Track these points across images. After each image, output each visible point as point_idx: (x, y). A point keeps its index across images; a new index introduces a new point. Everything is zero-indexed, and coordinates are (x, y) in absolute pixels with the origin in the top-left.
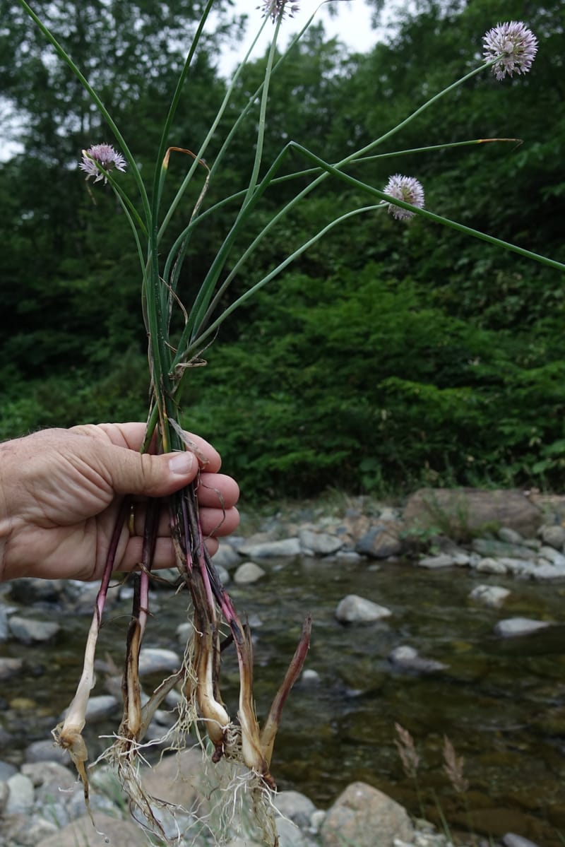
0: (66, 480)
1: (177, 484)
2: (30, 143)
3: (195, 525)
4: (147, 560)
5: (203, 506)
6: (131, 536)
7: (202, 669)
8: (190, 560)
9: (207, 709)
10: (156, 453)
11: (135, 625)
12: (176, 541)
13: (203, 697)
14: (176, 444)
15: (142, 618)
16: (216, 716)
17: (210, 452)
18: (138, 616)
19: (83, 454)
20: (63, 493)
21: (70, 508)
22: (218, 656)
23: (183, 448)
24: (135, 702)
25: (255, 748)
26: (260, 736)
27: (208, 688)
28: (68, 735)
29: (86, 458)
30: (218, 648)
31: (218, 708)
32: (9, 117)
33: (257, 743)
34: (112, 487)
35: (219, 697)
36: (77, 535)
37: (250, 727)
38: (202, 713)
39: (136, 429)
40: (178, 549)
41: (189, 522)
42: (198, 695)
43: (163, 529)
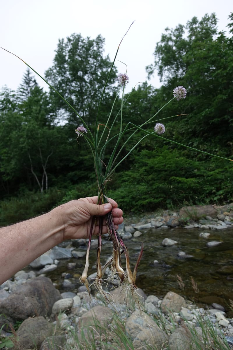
0: (78, 214)
1: (107, 212)
2: (70, 120)
3: (112, 222)
4: (100, 232)
5: (114, 217)
6: (96, 226)
7: (116, 259)
8: (111, 231)
9: (118, 269)
10: (101, 204)
11: (99, 249)
12: (107, 227)
13: (117, 266)
14: (106, 201)
15: (100, 247)
16: (121, 271)
17: (115, 203)
18: (99, 247)
19: (82, 206)
20: (77, 217)
21: (79, 221)
22: (120, 255)
23: (108, 202)
24: (100, 269)
25: (131, 278)
26: (132, 275)
27: (118, 264)
28: (83, 279)
29: (83, 207)
30: (120, 253)
31: (121, 269)
32: (64, 114)
33: (131, 277)
34: (90, 214)
35: (121, 266)
36: (82, 227)
37: (129, 273)
38: (117, 271)
39: (95, 198)
40: (108, 228)
41: (111, 221)
42: (116, 266)
43: (104, 223)
